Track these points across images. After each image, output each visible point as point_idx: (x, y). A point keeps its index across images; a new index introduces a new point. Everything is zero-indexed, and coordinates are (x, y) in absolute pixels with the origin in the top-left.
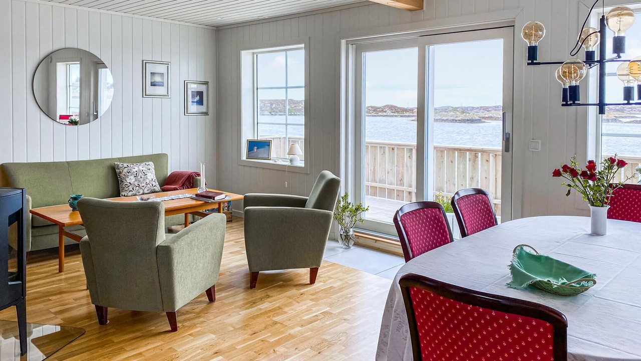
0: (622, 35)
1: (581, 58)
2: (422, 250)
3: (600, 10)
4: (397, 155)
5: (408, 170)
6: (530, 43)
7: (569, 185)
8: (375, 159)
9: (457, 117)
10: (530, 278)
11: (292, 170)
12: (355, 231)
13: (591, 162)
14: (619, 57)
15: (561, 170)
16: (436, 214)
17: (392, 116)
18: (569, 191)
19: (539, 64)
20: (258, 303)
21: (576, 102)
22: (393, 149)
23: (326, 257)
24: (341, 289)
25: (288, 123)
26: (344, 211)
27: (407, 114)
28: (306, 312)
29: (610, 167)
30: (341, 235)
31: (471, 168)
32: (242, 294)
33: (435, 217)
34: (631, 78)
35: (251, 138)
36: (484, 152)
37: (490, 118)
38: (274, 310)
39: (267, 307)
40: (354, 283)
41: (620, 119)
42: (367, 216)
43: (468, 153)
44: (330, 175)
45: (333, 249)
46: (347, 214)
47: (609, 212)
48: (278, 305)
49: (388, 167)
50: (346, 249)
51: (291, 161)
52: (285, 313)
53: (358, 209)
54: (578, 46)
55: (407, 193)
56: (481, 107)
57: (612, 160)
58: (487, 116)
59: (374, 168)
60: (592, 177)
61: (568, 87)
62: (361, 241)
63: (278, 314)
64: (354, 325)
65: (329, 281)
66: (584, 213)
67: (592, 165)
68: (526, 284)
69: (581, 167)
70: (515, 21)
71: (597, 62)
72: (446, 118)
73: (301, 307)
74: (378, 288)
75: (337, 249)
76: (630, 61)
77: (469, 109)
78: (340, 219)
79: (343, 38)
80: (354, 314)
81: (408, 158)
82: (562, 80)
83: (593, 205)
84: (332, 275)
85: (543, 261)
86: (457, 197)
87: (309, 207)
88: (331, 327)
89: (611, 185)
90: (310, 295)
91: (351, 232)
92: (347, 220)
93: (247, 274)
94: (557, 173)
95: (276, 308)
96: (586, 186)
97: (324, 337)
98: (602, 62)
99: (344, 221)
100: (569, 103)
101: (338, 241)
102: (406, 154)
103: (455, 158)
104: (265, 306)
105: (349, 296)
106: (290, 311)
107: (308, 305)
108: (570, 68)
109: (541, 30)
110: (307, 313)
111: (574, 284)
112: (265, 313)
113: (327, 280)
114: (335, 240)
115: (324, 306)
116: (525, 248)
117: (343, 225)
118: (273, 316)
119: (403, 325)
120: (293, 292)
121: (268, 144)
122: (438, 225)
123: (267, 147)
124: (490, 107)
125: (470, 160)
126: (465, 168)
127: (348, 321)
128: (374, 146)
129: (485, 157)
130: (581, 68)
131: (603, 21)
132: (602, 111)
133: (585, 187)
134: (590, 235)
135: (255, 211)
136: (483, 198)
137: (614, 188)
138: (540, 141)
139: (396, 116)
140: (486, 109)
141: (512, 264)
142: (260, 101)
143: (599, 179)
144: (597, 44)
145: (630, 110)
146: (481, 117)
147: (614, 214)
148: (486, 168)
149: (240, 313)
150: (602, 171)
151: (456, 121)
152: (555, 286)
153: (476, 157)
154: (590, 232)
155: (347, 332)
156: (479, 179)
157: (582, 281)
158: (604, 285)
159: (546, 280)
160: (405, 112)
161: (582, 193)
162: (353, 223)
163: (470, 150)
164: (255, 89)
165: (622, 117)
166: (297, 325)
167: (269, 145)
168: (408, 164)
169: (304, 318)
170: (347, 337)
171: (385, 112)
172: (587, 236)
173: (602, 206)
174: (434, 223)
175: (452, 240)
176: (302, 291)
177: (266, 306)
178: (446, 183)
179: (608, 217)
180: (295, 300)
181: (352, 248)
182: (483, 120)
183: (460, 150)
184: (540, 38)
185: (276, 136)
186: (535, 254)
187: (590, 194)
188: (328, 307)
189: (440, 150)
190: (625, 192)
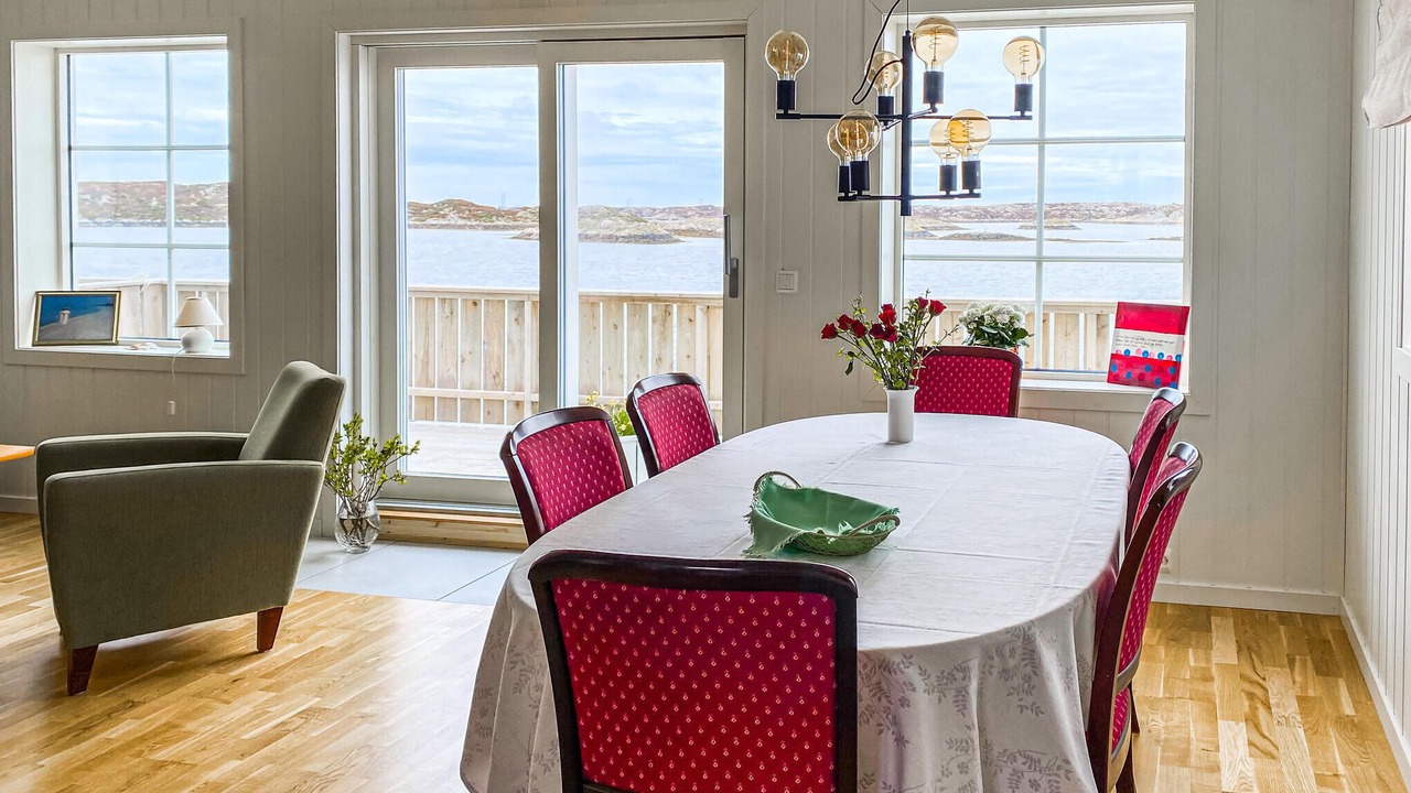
0: (937, 69)
1: (871, 108)
2: (565, 513)
3: (902, 19)
4: (486, 317)
5: (514, 350)
6: (781, 73)
7: (851, 354)
8: (427, 329)
9: (619, 230)
10: (786, 532)
11: (191, 368)
12: (380, 508)
13: (887, 308)
14: (935, 110)
15: (837, 325)
16: (595, 433)
17: (461, 227)
18: (851, 364)
19: (798, 116)
20: (99, 728)
21: (864, 193)
22: (475, 304)
23: (306, 580)
24: (348, 649)
25: (174, 242)
26: (350, 459)
27: (502, 222)
28: (252, 720)
29: (918, 316)
30: (342, 520)
31: (657, 338)
32: (41, 715)
33: (594, 440)
34: (952, 150)
35: (49, 286)
36: (685, 302)
37: (691, 232)
38: (155, 733)
39: (129, 732)
40: (382, 629)
41: (932, 232)
42: (412, 466)
43: (650, 305)
44: (312, 371)
45: (319, 559)
46: (360, 466)
47: (918, 397)
48: (164, 721)
49: (462, 347)
50: (356, 552)
51: (187, 343)
52: (189, 734)
53: (389, 450)
54: (866, 88)
55: (512, 406)
56: (670, 209)
57: (922, 303)
58: (683, 227)
59: (427, 353)
60: (889, 334)
61: (849, 165)
62: (395, 529)
63: (166, 742)
64: (386, 724)
65: (313, 637)
66: (877, 406)
67: (889, 312)
68: (779, 545)
69: (870, 318)
70: (746, 25)
71: (898, 117)
72: (595, 232)
73: (237, 712)
74: (445, 629)
75: (331, 556)
76: (950, 118)
77: (644, 213)
78: (339, 483)
79: (344, 30)
80: (386, 700)
81: (514, 323)
82: (838, 150)
83: (891, 388)
84: (322, 619)
85: (808, 499)
86: (638, 394)
87: (253, 457)
88: (326, 742)
89: (919, 350)
90: (261, 677)
91: (371, 509)
92: (361, 481)
93: (53, 662)
94: (829, 332)
95: (159, 727)
96: (880, 353)
97: (308, 768)
98: (905, 118)
99: (350, 486)
100: (850, 195)
101: (332, 538)
102: (508, 314)
103: (622, 317)
104: (124, 729)
105: (369, 661)
106: (202, 729)
107: (258, 703)
108: (852, 127)
109: (802, 50)
110: (256, 722)
111: (863, 531)
112: (129, 745)
113: (306, 637)
114: (324, 535)
115: (303, 696)
116: (776, 479)
117: (350, 494)
118: (152, 750)
119: (530, 675)
120: (211, 678)
121: (109, 300)
122: (599, 456)
123: (105, 311)
124: (690, 209)
125: (654, 321)
126: (645, 340)
127: (370, 719)
128: (425, 298)
129: (686, 314)
130: (870, 129)
131: (907, 43)
132: (905, 211)
133: (877, 355)
134: (887, 444)
135: (81, 482)
136: (690, 392)
137: (926, 352)
138: (796, 274)
139: (471, 227)
140: (681, 212)
141: (754, 511)
142: (81, 185)
143: (901, 338)
144: (897, 84)
145: (949, 214)
146: (672, 231)
147: (925, 404)
148: (688, 335)
149: (41, 763)
150: (906, 323)
151: (617, 238)
152: (832, 540)
153: (668, 313)
154: (886, 439)
155: (370, 743)
156: (675, 358)
157: (877, 521)
158: (911, 528)
159: (815, 531)
160: (494, 218)
161: (872, 366)
162: (376, 486)
163: (655, 299)
164: (61, 150)
165: (936, 229)
166: (227, 758)
167: (113, 305)
168: (515, 339)
169: (246, 737)
170: (372, 756)
171: (444, 216)
172: (883, 447)
173: (906, 389)
174: (592, 451)
175: (629, 485)
176: (235, 673)
177: (127, 729)
178: (604, 373)
179: (916, 411)
180: (216, 698)
181: (374, 548)
182: (676, 237)
183: (632, 299)
184: (799, 65)
185: (130, 281)
186: (794, 487)
187: (886, 367)
188: (316, 696)
189: (589, 302)
190: (943, 360)
